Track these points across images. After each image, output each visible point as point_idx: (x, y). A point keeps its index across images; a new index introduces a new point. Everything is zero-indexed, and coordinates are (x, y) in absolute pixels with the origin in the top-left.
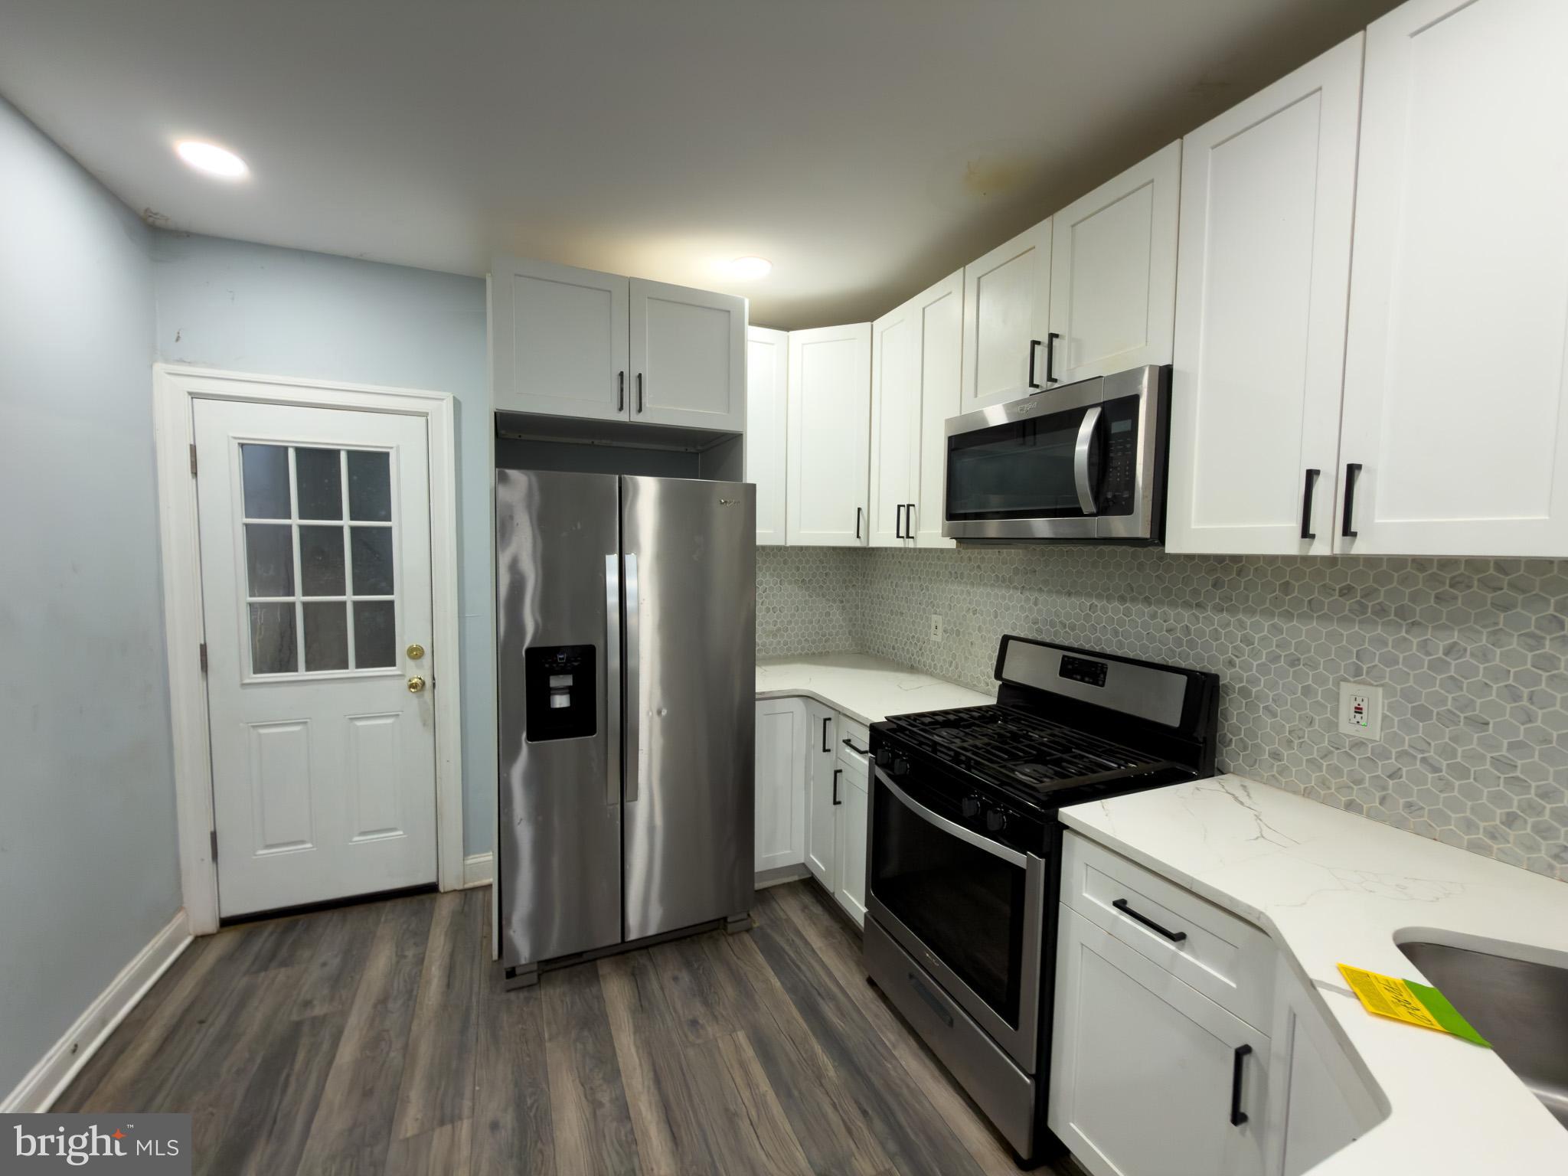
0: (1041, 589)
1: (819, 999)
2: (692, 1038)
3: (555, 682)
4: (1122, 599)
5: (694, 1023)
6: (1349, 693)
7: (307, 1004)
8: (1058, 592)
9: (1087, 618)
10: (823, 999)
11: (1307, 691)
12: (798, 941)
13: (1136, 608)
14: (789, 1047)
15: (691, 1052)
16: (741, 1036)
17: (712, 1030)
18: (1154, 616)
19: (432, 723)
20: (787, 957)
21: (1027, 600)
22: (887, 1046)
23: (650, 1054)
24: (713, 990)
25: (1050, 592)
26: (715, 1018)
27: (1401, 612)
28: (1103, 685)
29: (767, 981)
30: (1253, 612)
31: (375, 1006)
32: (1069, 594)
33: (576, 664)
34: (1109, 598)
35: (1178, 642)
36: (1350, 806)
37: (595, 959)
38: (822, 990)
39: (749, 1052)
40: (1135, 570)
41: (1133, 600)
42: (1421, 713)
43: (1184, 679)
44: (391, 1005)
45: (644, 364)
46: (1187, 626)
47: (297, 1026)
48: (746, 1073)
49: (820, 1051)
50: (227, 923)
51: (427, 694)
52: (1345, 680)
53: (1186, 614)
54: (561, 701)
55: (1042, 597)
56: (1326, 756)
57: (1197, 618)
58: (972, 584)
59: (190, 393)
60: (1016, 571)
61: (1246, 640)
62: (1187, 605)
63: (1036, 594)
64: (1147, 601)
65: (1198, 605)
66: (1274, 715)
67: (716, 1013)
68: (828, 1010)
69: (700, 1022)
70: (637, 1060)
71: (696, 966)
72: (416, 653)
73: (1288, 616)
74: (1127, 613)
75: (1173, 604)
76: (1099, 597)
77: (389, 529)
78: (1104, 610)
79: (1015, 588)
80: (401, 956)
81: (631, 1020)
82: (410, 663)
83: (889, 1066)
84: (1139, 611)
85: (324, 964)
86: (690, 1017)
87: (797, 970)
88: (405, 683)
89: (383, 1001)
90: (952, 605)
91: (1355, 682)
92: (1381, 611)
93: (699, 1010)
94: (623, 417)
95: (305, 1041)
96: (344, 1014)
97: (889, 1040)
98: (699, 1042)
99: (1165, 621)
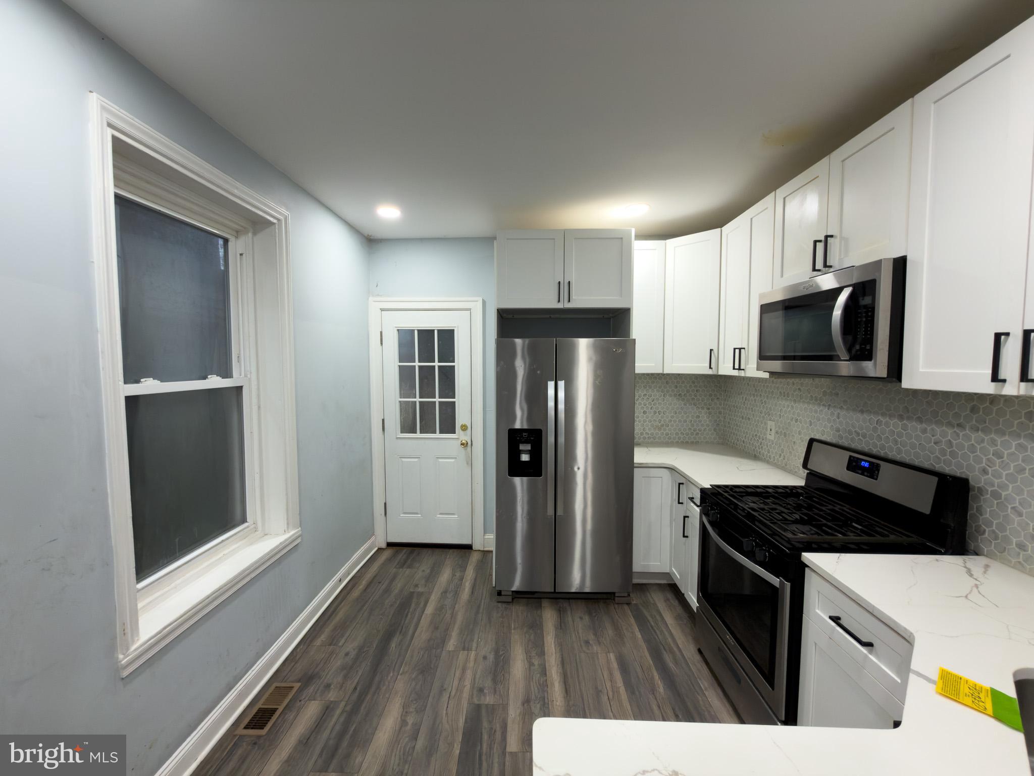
0: (842, 406)
1: (663, 651)
2: (584, 649)
3: (522, 447)
4: (901, 418)
5: (587, 642)
7: (416, 586)
8: (854, 410)
9: (875, 429)
10: (666, 651)
12: (658, 617)
13: (910, 424)
14: (639, 670)
15: (583, 655)
16: (612, 656)
17: (596, 648)
18: (924, 431)
19: (471, 464)
20: (649, 624)
21: (832, 414)
23: (561, 650)
24: (601, 629)
25: (847, 409)
26: (599, 643)
28: (876, 479)
29: (633, 633)
30: (1003, 433)
31: (442, 593)
32: (862, 412)
33: (532, 438)
34: (891, 416)
35: (943, 452)
37: (541, 598)
38: (666, 647)
39: (615, 665)
40: (911, 397)
41: (909, 418)
43: (935, 479)
44: (448, 594)
45: (573, 277)
46: (950, 441)
47: (412, 593)
48: (611, 674)
49: (657, 677)
50: (390, 545)
51: (469, 448)
53: (950, 431)
54: (525, 458)
55: (843, 413)
57: (958, 435)
58: (795, 401)
59: (381, 309)
60: (825, 393)
61: (997, 454)
62: (950, 425)
63: (839, 411)
64: (920, 420)
65: (959, 425)
67: (600, 641)
68: (668, 658)
69: (591, 642)
70: (554, 650)
71: (594, 614)
72: (464, 428)
74: (905, 428)
75: (939, 423)
76: (883, 415)
77: (454, 367)
78: (887, 424)
79: (824, 405)
80: (454, 575)
81: (554, 632)
82: (462, 432)
83: (700, 699)
84: (914, 427)
85: (423, 571)
86: (586, 639)
87: (653, 632)
88: (459, 443)
89: (445, 592)
90: (782, 415)
93: (591, 637)
94: (560, 306)
95: (414, 600)
96: (430, 593)
97: (704, 685)
98: (588, 651)
99: (933, 436)
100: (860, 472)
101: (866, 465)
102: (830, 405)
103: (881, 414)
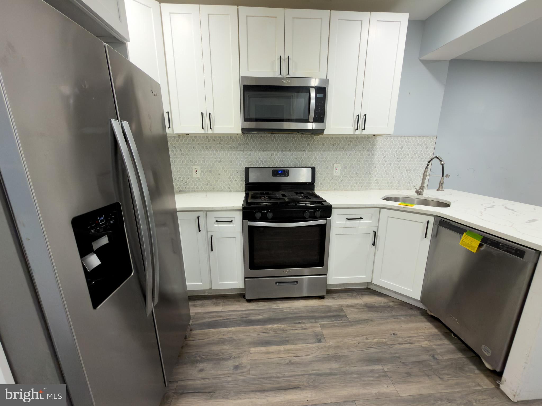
0: (252, 150)
1: (248, 318)
2: (245, 370)
4: (282, 151)
5: (236, 367)
6: (335, 166)
8: (259, 151)
9: (271, 158)
10: (250, 317)
11: (327, 168)
12: (212, 314)
14: (267, 335)
15: (253, 372)
16: (253, 349)
17: (245, 360)
18: (292, 155)
20: (219, 321)
21: (246, 154)
22: (278, 308)
24: (220, 354)
25: (255, 151)
26: (239, 357)
27: (343, 148)
28: (289, 176)
29: (228, 332)
30: (317, 151)
32: (264, 151)
33: (112, 222)
34: (278, 151)
36: (335, 189)
38: (245, 316)
39: (263, 349)
40: (286, 142)
41: (286, 151)
42: (346, 168)
43: (311, 169)
46: (301, 156)
48: (273, 352)
49: (272, 326)
52: (334, 164)
53: (301, 153)
55: (252, 153)
56: (331, 181)
57: (304, 154)
58: (217, 151)
60: (240, 144)
61: (315, 158)
62: (301, 150)
63: (250, 152)
64: (290, 150)
65: (304, 150)
66: (321, 175)
67: (236, 356)
68: (255, 318)
69: (237, 364)
71: (199, 358)
73: (324, 151)
74: (284, 155)
76: (274, 151)
78: (276, 155)
79: (240, 150)
84: (287, 154)
86: (232, 368)
87: (229, 320)
91: (336, 164)
92: (340, 148)
93: (230, 363)
98: (249, 367)
99: (295, 156)
100: (279, 175)
101: (281, 172)
102: (244, 150)
103: (273, 151)
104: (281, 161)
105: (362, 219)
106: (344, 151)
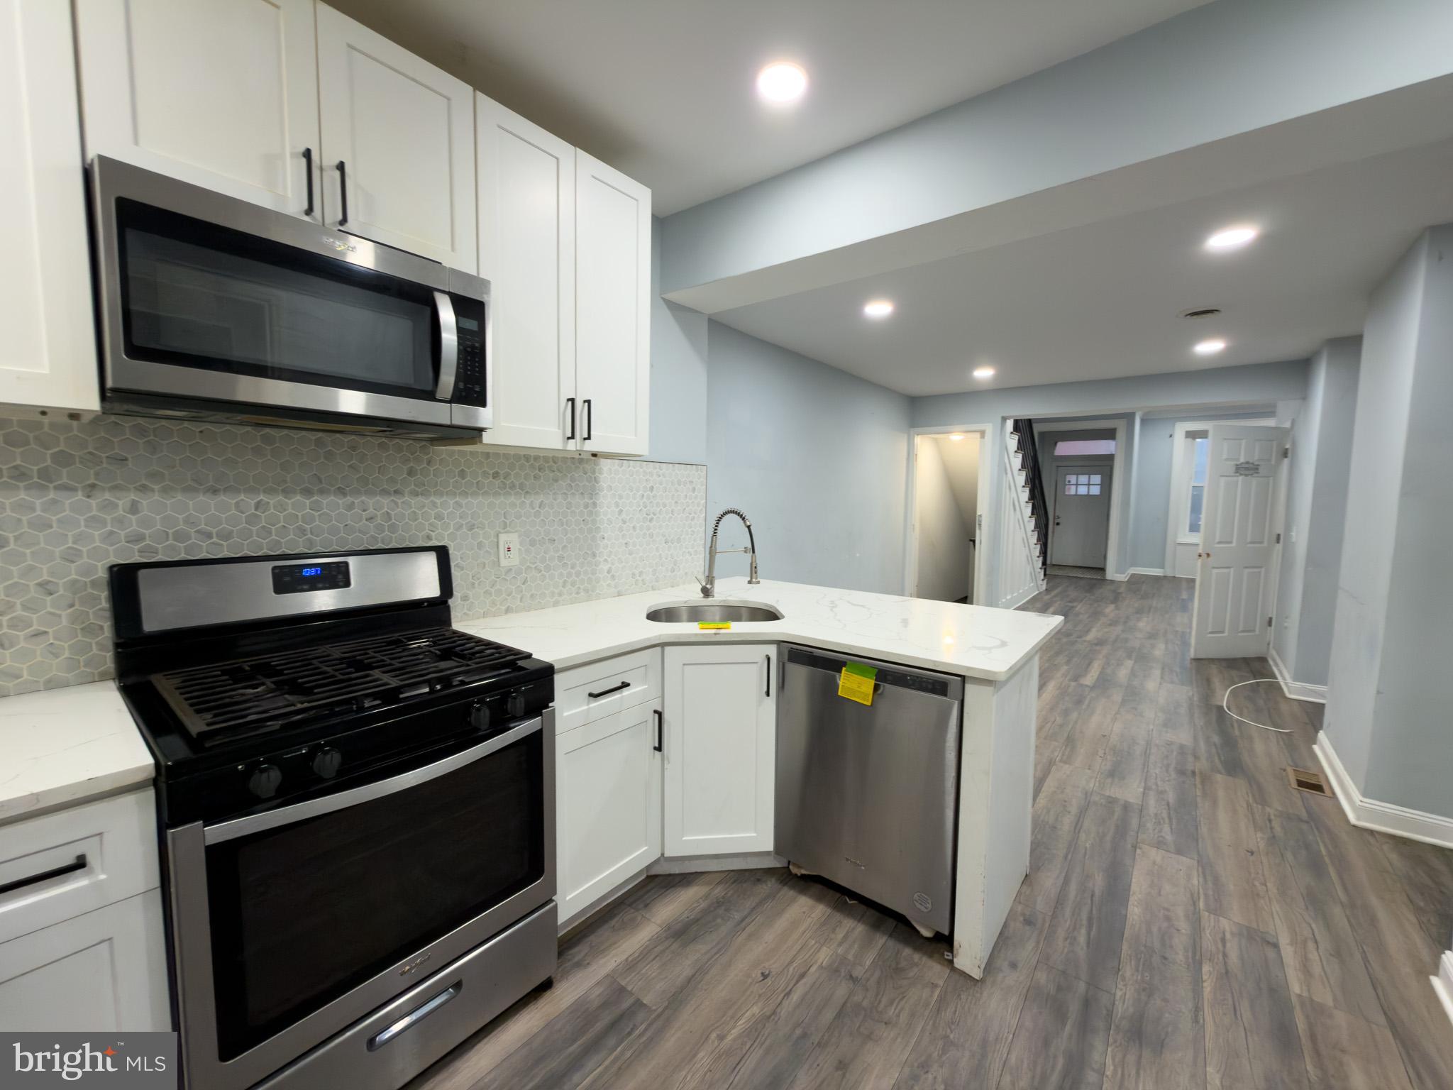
0: (143, 485)
4: (307, 492)
6: (503, 538)
8: (187, 490)
9: (252, 519)
11: (480, 545)
13: (325, 500)
18: (350, 507)
25: (165, 490)
27: (522, 487)
28: (351, 586)
30: (442, 495)
32: (215, 491)
34: (286, 492)
35: (380, 528)
36: (508, 611)
40: (322, 460)
41: (322, 492)
42: (533, 543)
46: (388, 513)
52: (500, 533)
53: (385, 501)
55: (148, 500)
56: (493, 585)
57: (396, 504)
61: (439, 517)
62: (385, 492)
63: (133, 496)
64: (341, 492)
65: (396, 492)
66: (462, 569)
73: (465, 494)
74: (316, 507)
75: (370, 493)
76: (270, 491)
78: (280, 508)
84: (332, 504)
91: (506, 532)
92: (513, 487)
99: (364, 511)
100: (305, 587)
101: (312, 572)
103: (264, 492)
104: (302, 531)
105: (628, 685)
106: (523, 496)
